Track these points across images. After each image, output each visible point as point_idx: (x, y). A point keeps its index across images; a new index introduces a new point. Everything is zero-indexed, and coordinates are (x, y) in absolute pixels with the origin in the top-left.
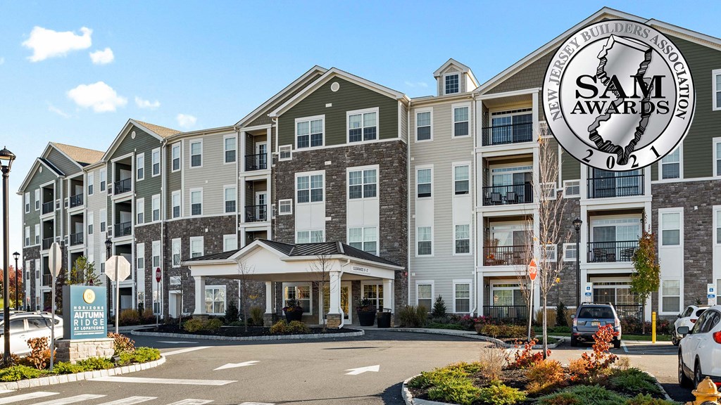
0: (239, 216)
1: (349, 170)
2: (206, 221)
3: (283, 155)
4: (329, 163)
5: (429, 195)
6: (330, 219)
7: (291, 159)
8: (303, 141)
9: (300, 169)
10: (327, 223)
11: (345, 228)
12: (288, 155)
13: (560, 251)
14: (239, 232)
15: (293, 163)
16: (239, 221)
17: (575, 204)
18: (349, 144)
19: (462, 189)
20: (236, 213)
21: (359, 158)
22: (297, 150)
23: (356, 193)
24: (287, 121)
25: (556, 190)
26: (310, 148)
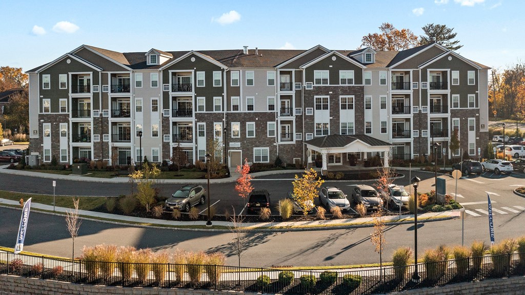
0: (277, 113)
1: (341, 97)
2: (257, 114)
3: (308, 87)
4: (331, 93)
5: (370, 108)
6: (332, 118)
7: (312, 89)
8: (318, 81)
9: (317, 95)
10: (331, 120)
11: (339, 122)
12: (311, 87)
13: (420, 133)
14: (277, 121)
15: (313, 91)
16: (277, 115)
17: (426, 115)
18: (340, 85)
19: (383, 106)
20: (275, 111)
21: (346, 91)
22: (315, 85)
23: (344, 107)
24: (310, 71)
25: (418, 109)
26: (322, 85)
